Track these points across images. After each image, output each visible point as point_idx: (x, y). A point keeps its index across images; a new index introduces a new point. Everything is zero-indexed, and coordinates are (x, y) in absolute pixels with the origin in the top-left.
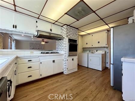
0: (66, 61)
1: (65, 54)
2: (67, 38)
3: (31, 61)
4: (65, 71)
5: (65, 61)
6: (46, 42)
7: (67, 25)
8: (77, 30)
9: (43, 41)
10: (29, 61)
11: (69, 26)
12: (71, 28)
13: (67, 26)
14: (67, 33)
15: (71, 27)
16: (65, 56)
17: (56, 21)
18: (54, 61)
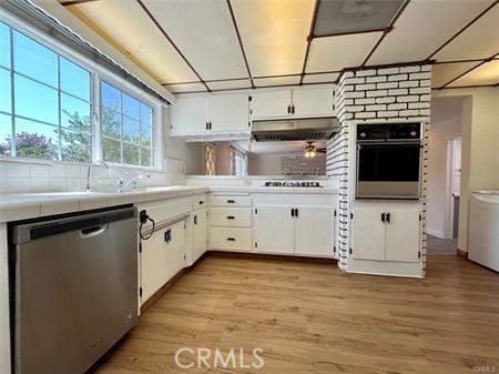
0: (347, 219)
1: (342, 191)
2: (349, 123)
3: (233, 202)
4: (341, 259)
5: (342, 219)
6: (320, 151)
7: (354, 70)
8: (428, 67)
9: (310, 148)
10: (229, 202)
11: (363, 68)
12: (380, 72)
13: (351, 74)
14: (351, 102)
15: (376, 68)
16: (341, 198)
17: (303, 74)
18: (295, 213)
